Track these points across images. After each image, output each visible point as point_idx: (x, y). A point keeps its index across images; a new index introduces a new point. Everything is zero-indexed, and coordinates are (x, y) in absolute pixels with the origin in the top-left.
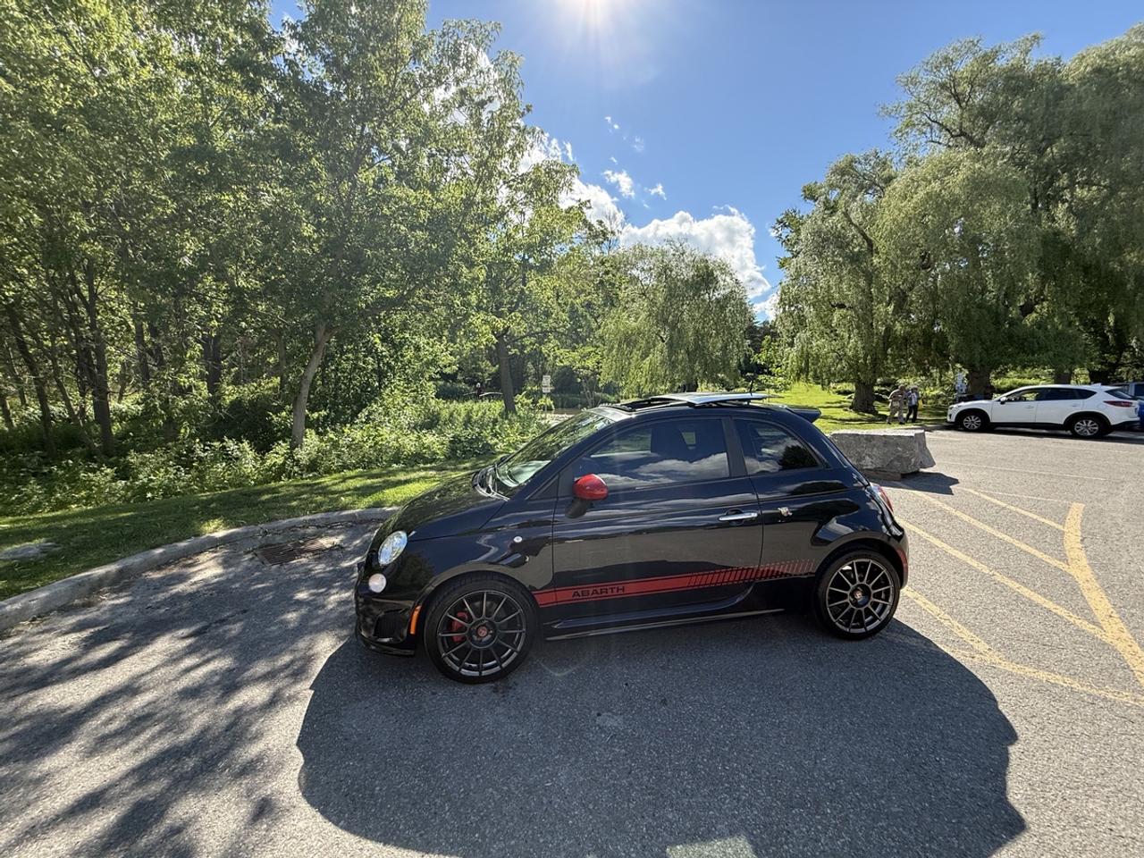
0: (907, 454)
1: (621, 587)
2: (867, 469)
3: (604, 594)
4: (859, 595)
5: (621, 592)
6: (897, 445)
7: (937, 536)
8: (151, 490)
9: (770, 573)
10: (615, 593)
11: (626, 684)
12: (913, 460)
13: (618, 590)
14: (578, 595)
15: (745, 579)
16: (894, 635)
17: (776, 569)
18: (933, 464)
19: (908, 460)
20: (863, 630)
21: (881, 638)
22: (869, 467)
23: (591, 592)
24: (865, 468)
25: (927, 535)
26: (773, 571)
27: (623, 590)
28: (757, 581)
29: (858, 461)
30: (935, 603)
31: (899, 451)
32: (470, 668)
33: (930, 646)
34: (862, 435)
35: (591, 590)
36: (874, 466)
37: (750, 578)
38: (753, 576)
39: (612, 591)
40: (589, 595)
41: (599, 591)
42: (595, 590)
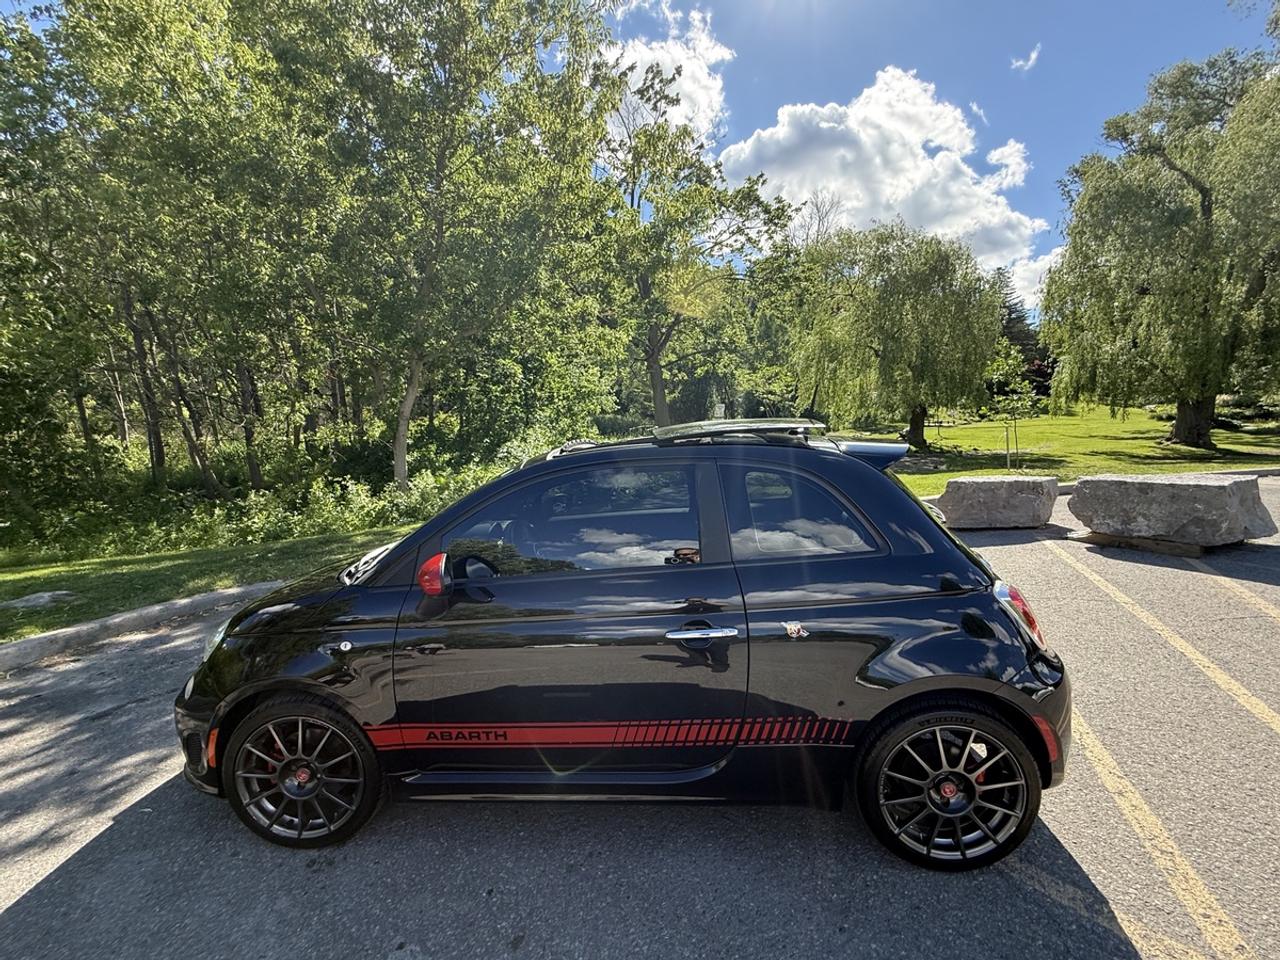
0: (1213, 516)
1: (500, 732)
2: (1139, 537)
3: (475, 740)
4: (949, 791)
6: (1195, 500)
7: (1225, 665)
8: (253, 533)
9: (766, 732)
10: (492, 739)
11: (490, 892)
12: (1224, 525)
13: (496, 736)
14: (436, 737)
16: (1032, 870)
17: (788, 727)
18: (1271, 530)
19: (1215, 524)
20: (958, 855)
21: (1001, 873)
22: (1143, 534)
23: (454, 736)
24: (1135, 534)
25: (1206, 661)
26: (782, 730)
27: (505, 735)
28: (741, 745)
29: (1124, 523)
30: (1156, 809)
31: (1199, 510)
32: (290, 825)
33: (1099, 912)
34: (1133, 484)
35: (454, 733)
36: (1153, 533)
37: (727, 740)
38: (733, 737)
39: (488, 739)
40: (451, 739)
41: (467, 736)
42: (459, 733)
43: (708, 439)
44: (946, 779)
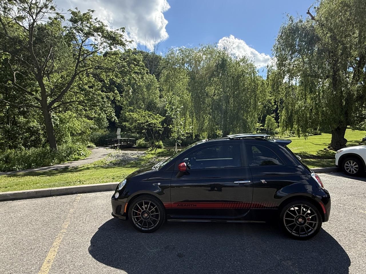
3: (189, 206)
4: (300, 220)
5: (195, 206)
9: (257, 205)
13: (194, 205)
14: (179, 206)
15: (246, 207)
17: (262, 204)
23: (184, 205)
26: (261, 205)
28: (251, 208)
37: (248, 207)
38: (249, 207)
39: (192, 206)
40: (183, 206)
41: (187, 205)
42: (185, 205)
43: (242, 139)
44: (299, 218)
